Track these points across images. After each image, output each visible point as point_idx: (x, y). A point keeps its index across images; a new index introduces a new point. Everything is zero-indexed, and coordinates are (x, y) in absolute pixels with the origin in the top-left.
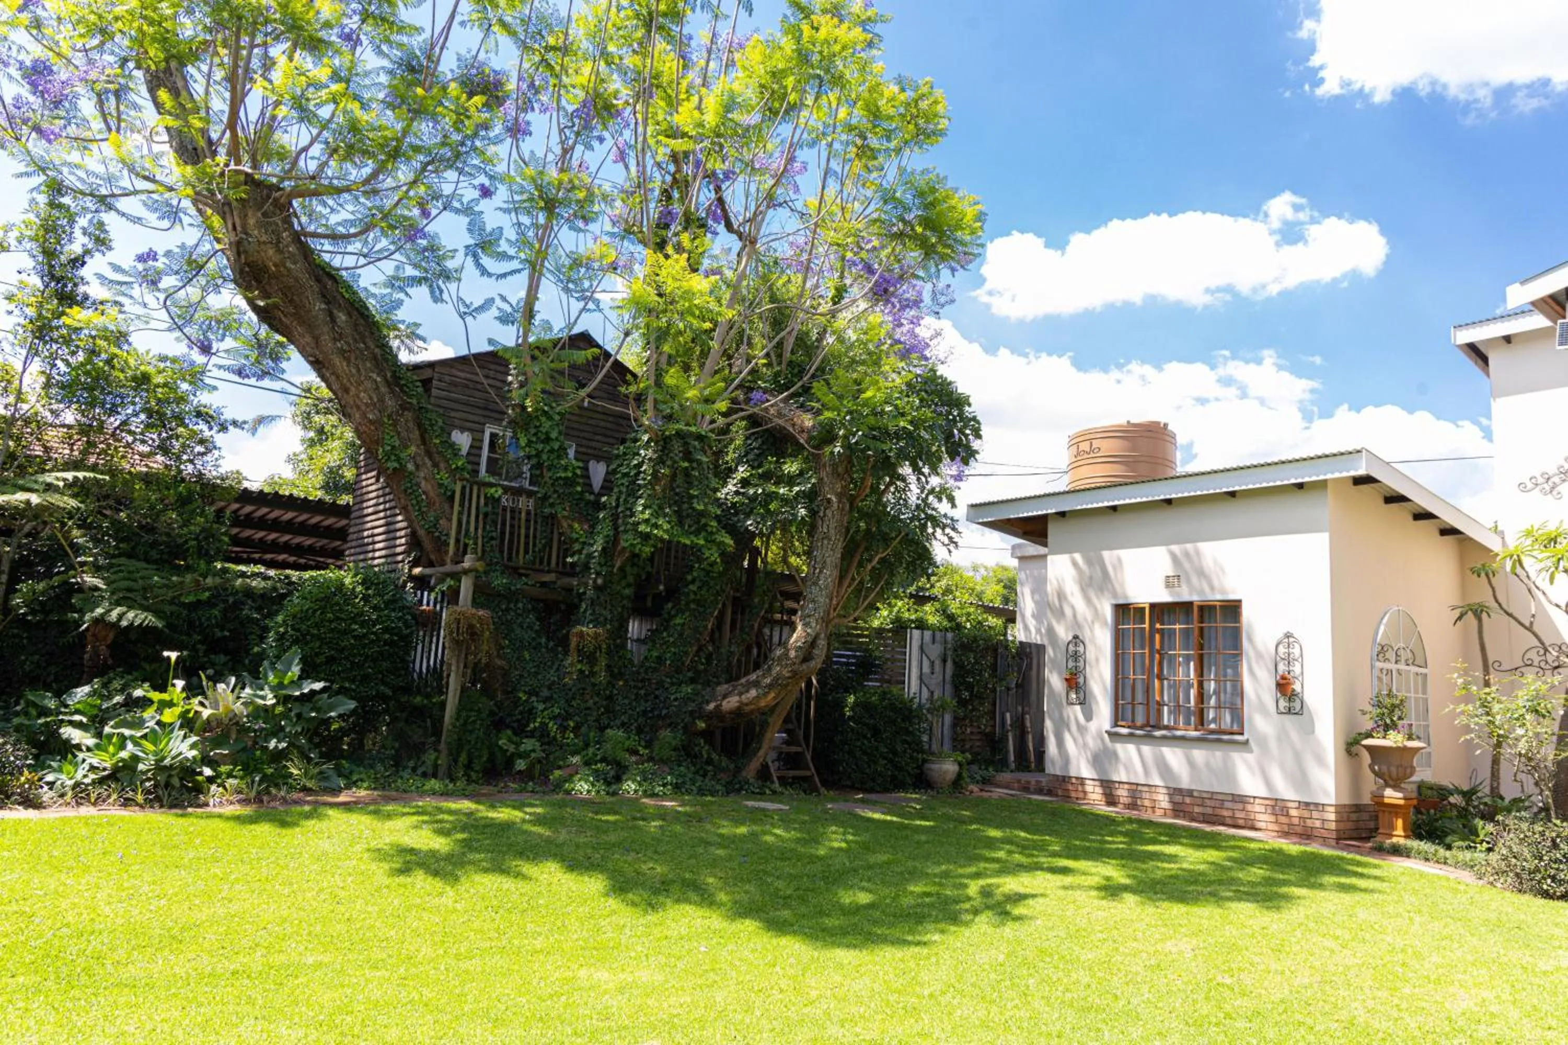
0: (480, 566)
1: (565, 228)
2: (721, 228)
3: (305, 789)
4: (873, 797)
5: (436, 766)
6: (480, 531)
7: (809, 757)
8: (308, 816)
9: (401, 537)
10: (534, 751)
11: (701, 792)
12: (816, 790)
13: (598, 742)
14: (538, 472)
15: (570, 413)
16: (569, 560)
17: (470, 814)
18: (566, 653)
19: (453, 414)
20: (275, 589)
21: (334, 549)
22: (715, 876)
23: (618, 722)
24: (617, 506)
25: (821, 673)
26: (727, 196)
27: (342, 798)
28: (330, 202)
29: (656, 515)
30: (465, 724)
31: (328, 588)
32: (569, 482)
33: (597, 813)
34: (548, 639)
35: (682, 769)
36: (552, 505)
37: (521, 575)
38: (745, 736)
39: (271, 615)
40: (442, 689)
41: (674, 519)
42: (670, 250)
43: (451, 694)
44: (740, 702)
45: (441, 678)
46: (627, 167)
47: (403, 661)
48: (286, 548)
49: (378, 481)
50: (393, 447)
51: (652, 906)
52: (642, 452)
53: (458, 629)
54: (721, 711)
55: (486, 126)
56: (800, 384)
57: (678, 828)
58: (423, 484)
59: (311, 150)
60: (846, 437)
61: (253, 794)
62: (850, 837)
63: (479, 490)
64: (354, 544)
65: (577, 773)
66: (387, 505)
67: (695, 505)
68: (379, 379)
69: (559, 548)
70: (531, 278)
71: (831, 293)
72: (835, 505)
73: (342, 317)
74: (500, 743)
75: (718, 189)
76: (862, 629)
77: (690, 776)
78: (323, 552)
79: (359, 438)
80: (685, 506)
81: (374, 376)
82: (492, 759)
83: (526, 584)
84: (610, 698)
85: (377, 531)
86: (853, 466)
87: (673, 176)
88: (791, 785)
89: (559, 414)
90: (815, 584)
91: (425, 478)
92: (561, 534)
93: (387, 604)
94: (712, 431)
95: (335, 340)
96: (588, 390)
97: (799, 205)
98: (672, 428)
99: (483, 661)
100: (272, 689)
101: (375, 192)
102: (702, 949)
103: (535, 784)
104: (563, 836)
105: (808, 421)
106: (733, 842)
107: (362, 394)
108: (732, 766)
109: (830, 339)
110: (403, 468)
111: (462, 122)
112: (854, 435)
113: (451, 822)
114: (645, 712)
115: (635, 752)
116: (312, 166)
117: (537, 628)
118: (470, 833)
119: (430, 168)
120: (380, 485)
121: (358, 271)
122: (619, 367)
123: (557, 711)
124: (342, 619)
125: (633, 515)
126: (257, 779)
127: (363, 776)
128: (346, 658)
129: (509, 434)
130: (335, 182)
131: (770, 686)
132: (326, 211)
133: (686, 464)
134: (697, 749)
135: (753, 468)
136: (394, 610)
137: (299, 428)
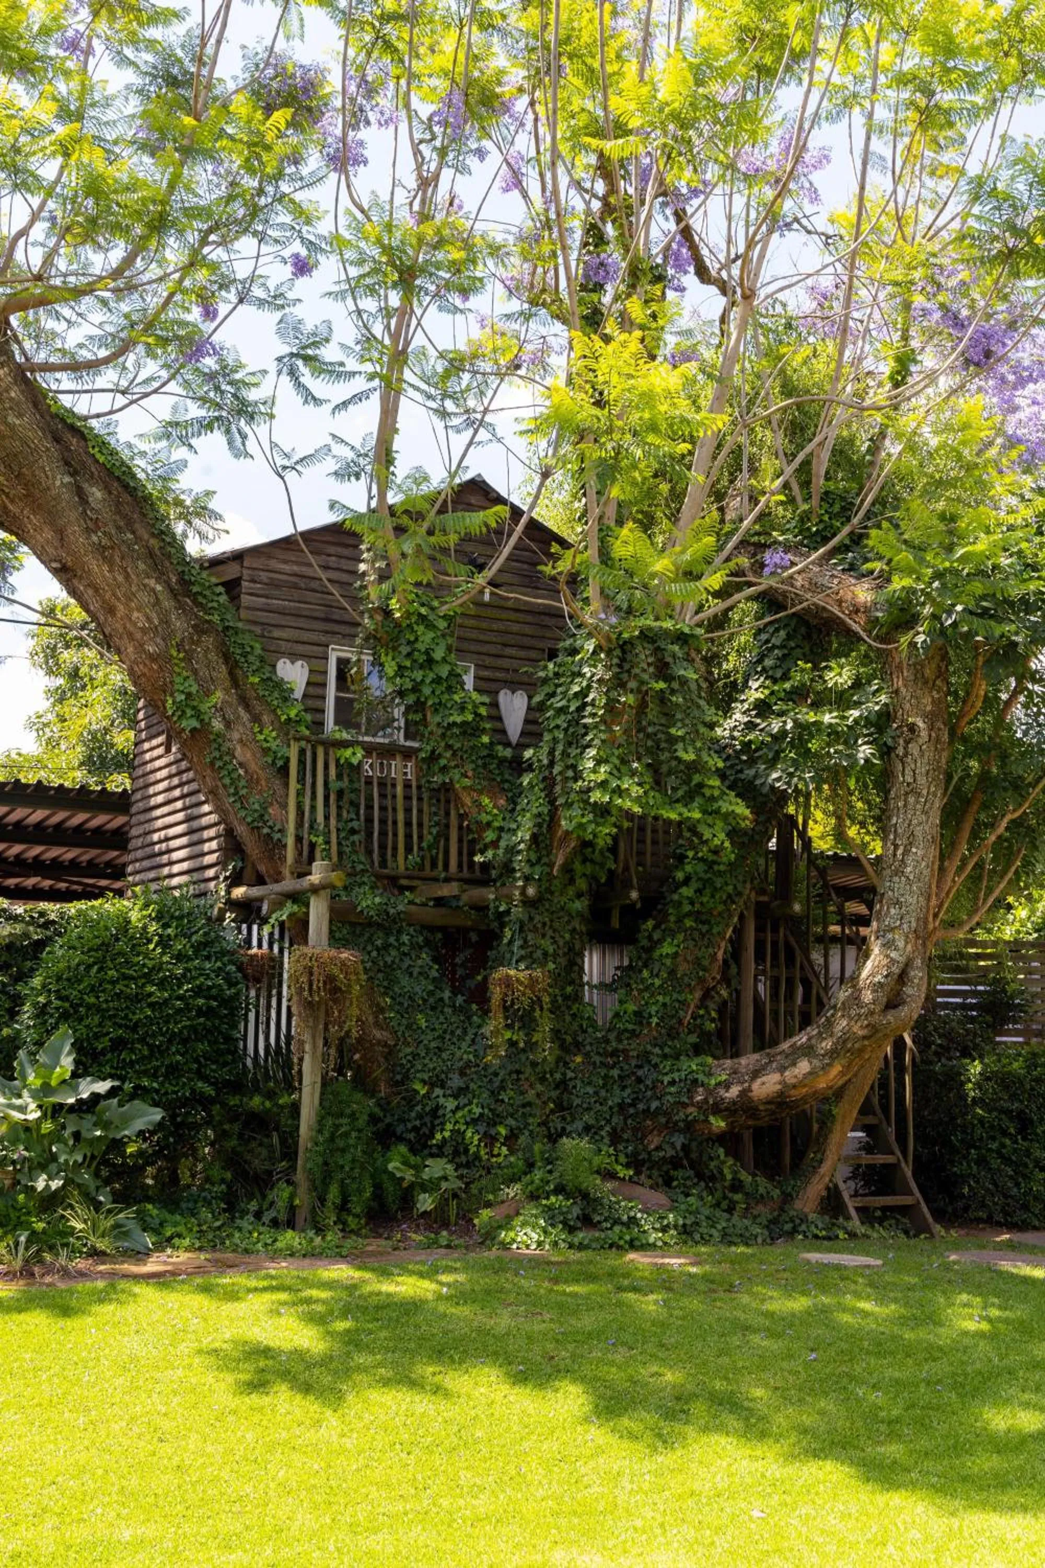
0: (337, 878)
1: (433, 308)
2: (690, 280)
3: (96, 1254)
4: (1029, 1237)
5: (292, 1209)
6: (333, 822)
7: (909, 1173)
8: (102, 1298)
9: (210, 839)
10: (445, 1178)
11: (727, 1239)
12: (927, 1229)
13: (549, 1162)
14: (417, 717)
15: (463, 615)
16: (478, 858)
17: (351, 1288)
18: (486, 1012)
19: (277, 633)
20: (26, 935)
21: (108, 864)
22: (766, 1385)
23: (579, 1125)
24: (552, 764)
25: (920, 1026)
26: (696, 224)
27: (151, 1267)
28: (66, 312)
29: (617, 773)
30: (332, 1139)
31: (107, 928)
32: (470, 730)
33: (556, 1281)
34: (455, 992)
35: (691, 1200)
36: (444, 769)
37: (402, 889)
38: (793, 1139)
39: (23, 976)
40: (291, 1083)
41: (648, 779)
42: (610, 327)
43: (306, 1091)
44: (783, 1082)
45: (288, 1064)
46: (525, 195)
47: (229, 1039)
48: (38, 867)
49: (168, 750)
50: (189, 695)
51: (664, 1440)
52: (586, 670)
53: (311, 985)
54: (751, 1100)
55: (296, 159)
56: (846, 530)
57: (695, 1304)
58: (238, 751)
59: (32, 232)
60: (935, 617)
61: (18, 1264)
62: (995, 1313)
63: (326, 754)
64: (139, 854)
65: (518, 1214)
66: (186, 789)
67: (681, 754)
68: (159, 588)
69: (460, 841)
70: (384, 400)
71: (886, 368)
72: (924, 734)
73: (96, 494)
74: (390, 1166)
75: (679, 216)
76: (983, 944)
77: (706, 1212)
78: (93, 869)
79: (135, 684)
80: (665, 756)
81: (152, 582)
82: (378, 1193)
83: (411, 902)
84: (562, 1085)
85: (172, 832)
86: (950, 663)
87: (604, 200)
88: (881, 1222)
89: (444, 617)
90: (899, 872)
91: (241, 741)
92: (462, 817)
93: (199, 948)
94: (699, 625)
95: (88, 531)
96: (489, 573)
97: (820, 223)
98: (632, 628)
99: (354, 1034)
100: (35, 1095)
101: (131, 288)
102: (756, 1514)
103: (451, 1233)
104: (504, 1321)
105: (863, 593)
106: (791, 1326)
107: (136, 614)
108: (776, 1193)
109: (893, 448)
110: (205, 726)
111: (258, 157)
112: (949, 613)
113: (324, 1302)
114: (622, 1107)
115: (610, 1175)
116: (36, 258)
117: (434, 974)
118: (356, 1320)
119: (212, 238)
120: (171, 758)
121: (114, 417)
122: (536, 530)
123: (477, 1111)
124: (132, 978)
125: (578, 776)
126: (23, 1239)
127: (181, 1229)
128: (142, 1040)
129: (367, 658)
130: (72, 279)
131: (833, 1054)
132: (60, 327)
133: (661, 685)
134: (713, 1164)
135: (775, 681)
136: (208, 958)
137: (42, 673)
